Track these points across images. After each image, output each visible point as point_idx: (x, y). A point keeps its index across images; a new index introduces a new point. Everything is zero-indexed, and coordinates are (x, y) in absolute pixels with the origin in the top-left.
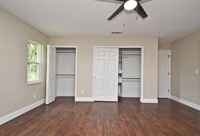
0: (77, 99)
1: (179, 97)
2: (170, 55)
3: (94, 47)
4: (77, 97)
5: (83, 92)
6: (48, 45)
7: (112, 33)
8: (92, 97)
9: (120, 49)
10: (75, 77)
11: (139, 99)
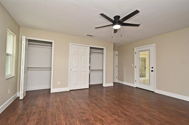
0: (52, 91)
1: (123, 81)
2: (117, 54)
3: (70, 44)
4: (53, 88)
5: (59, 83)
6: (23, 36)
7: (88, 35)
8: (67, 87)
9: (91, 48)
10: (51, 70)
11: (102, 84)
